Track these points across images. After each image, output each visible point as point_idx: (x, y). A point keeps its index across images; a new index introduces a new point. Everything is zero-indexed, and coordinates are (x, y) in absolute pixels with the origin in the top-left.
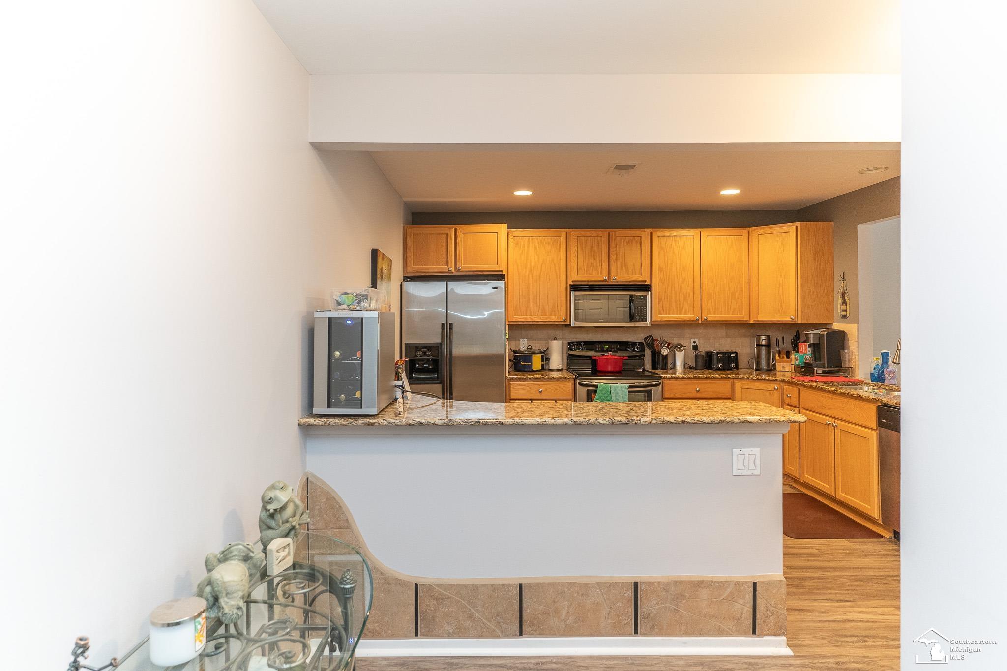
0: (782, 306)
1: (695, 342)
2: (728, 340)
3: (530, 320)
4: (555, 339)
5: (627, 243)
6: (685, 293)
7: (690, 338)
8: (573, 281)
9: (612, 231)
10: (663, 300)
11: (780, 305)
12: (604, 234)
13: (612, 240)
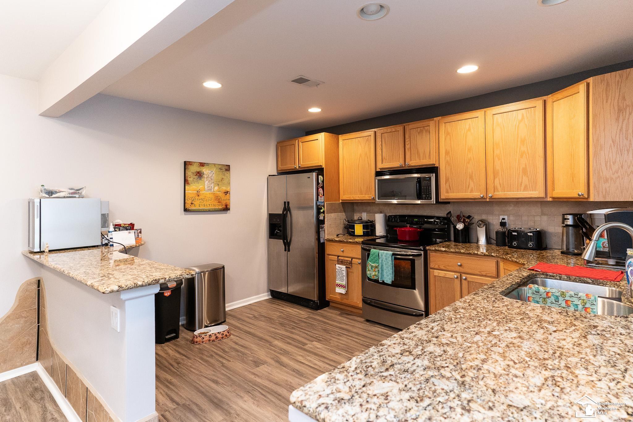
0: (573, 180)
1: (504, 219)
4: (381, 212)
5: (419, 133)
6: (471, 172)
7: (499, 215)
8: (380, 169)
9: (406, 125)
10: (450, 180)
11: (571, 179)
12: (400, 128)
13: (406, 132)
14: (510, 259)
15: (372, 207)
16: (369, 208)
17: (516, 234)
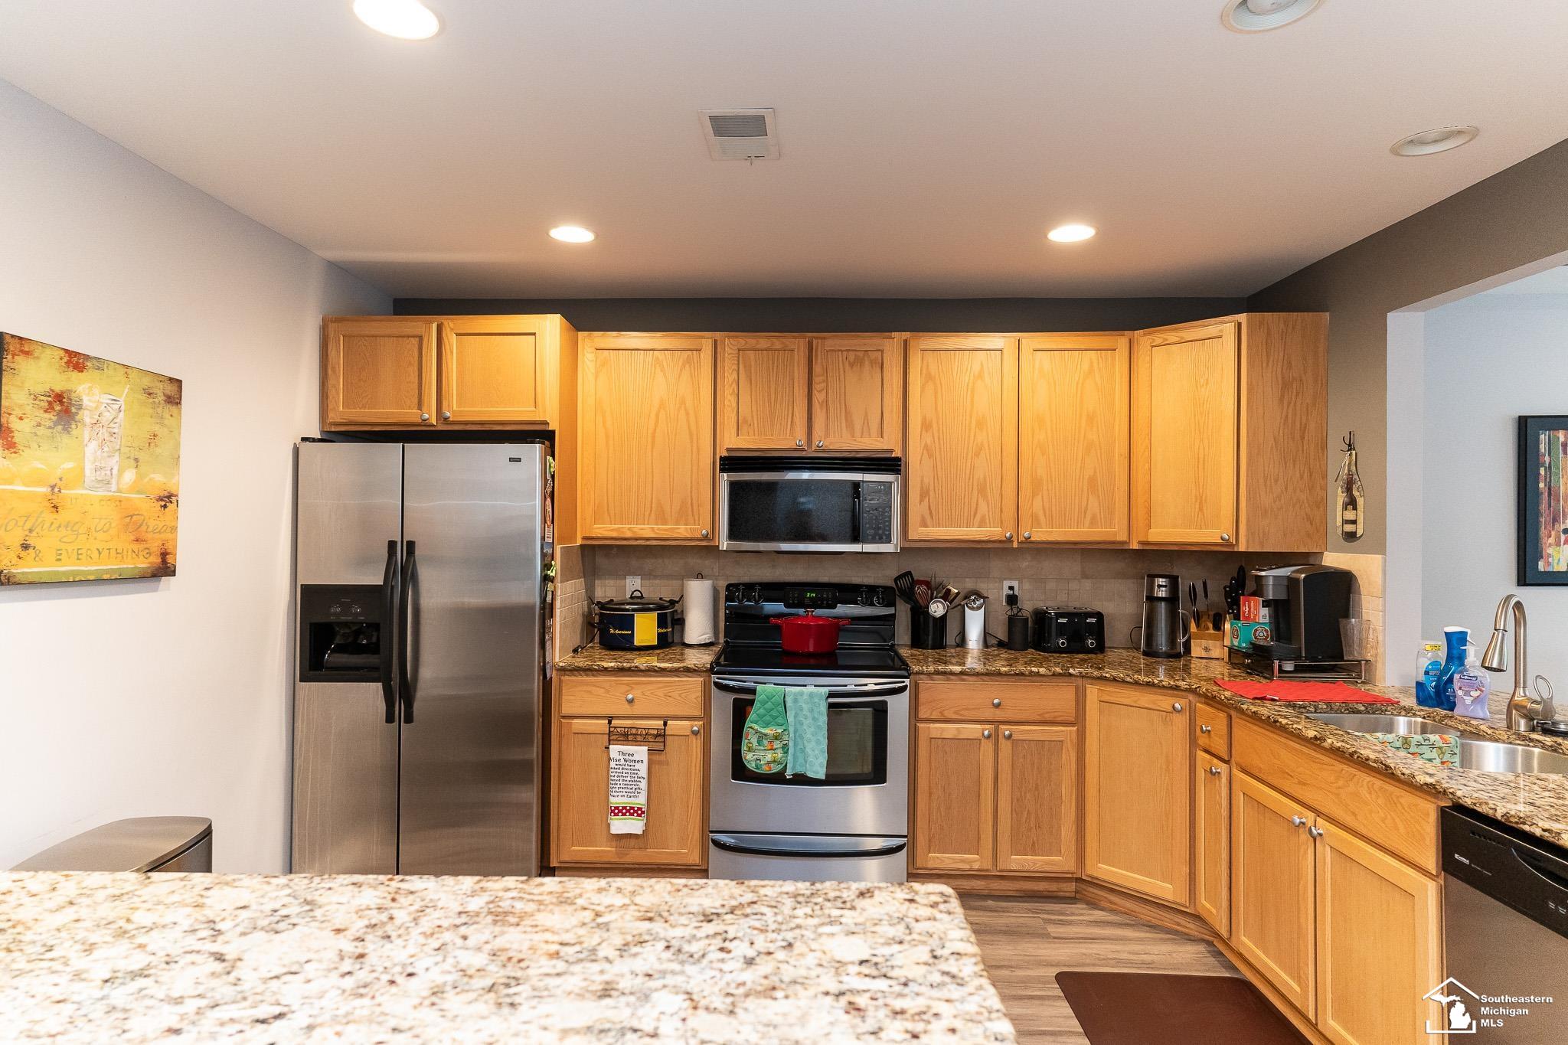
0: (1201, 509)
1: (1011, 588)
2: (1087, 584)
3: (629, 534)
4: (700, 576)
5: (851, 365)
6: (982, 477)
7: (1001, 580)
8: (728, 450)
9: (816, 338)
10: (932, 493)
11: (1197, 506)
12: (797, 343)
13: (816, 355)
14: (1128, 679)
15: (660, 561)
16: (649, 563)
17: (1064, 620)
